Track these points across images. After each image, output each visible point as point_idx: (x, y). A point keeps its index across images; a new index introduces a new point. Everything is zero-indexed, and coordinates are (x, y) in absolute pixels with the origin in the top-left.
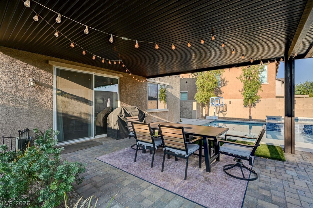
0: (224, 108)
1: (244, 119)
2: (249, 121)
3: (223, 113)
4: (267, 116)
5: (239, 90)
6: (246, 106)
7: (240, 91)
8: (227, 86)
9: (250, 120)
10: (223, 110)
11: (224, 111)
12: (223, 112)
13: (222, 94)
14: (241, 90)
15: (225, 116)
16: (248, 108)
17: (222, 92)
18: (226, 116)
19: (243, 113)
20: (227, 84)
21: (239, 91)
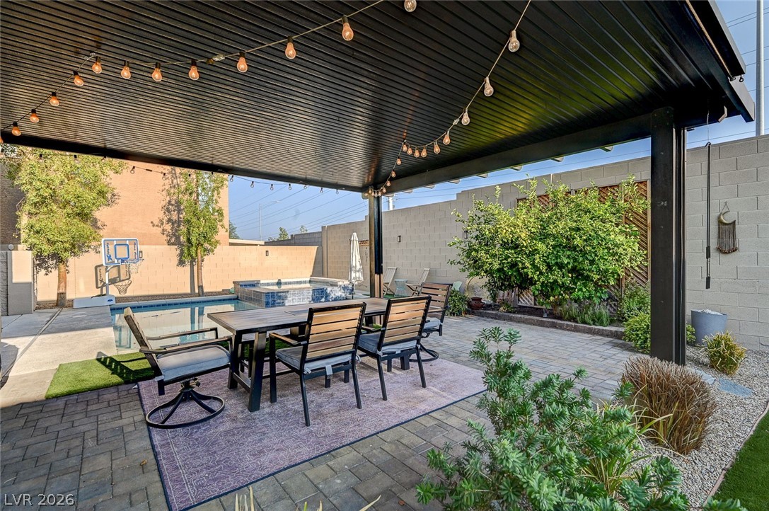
0: (123, 271)
1: (182, 295)
2: (199, 296)
3: (120, 284)
4: (234, 282)
5: (152, 222)
6: (181, 263)
7: (154, 226)
8: (115, 207)
9: (201, 294)
10: (119, 276)
11: (122, 278)
12: (120, 281)
13: (99, 228)
14: (156, 222)
15: (126, 292)
16: (188, 268)
17: (99, 224)
18: (129, 293)
19: (177, 281)
20: (117, 201)
21: (151, 224)
